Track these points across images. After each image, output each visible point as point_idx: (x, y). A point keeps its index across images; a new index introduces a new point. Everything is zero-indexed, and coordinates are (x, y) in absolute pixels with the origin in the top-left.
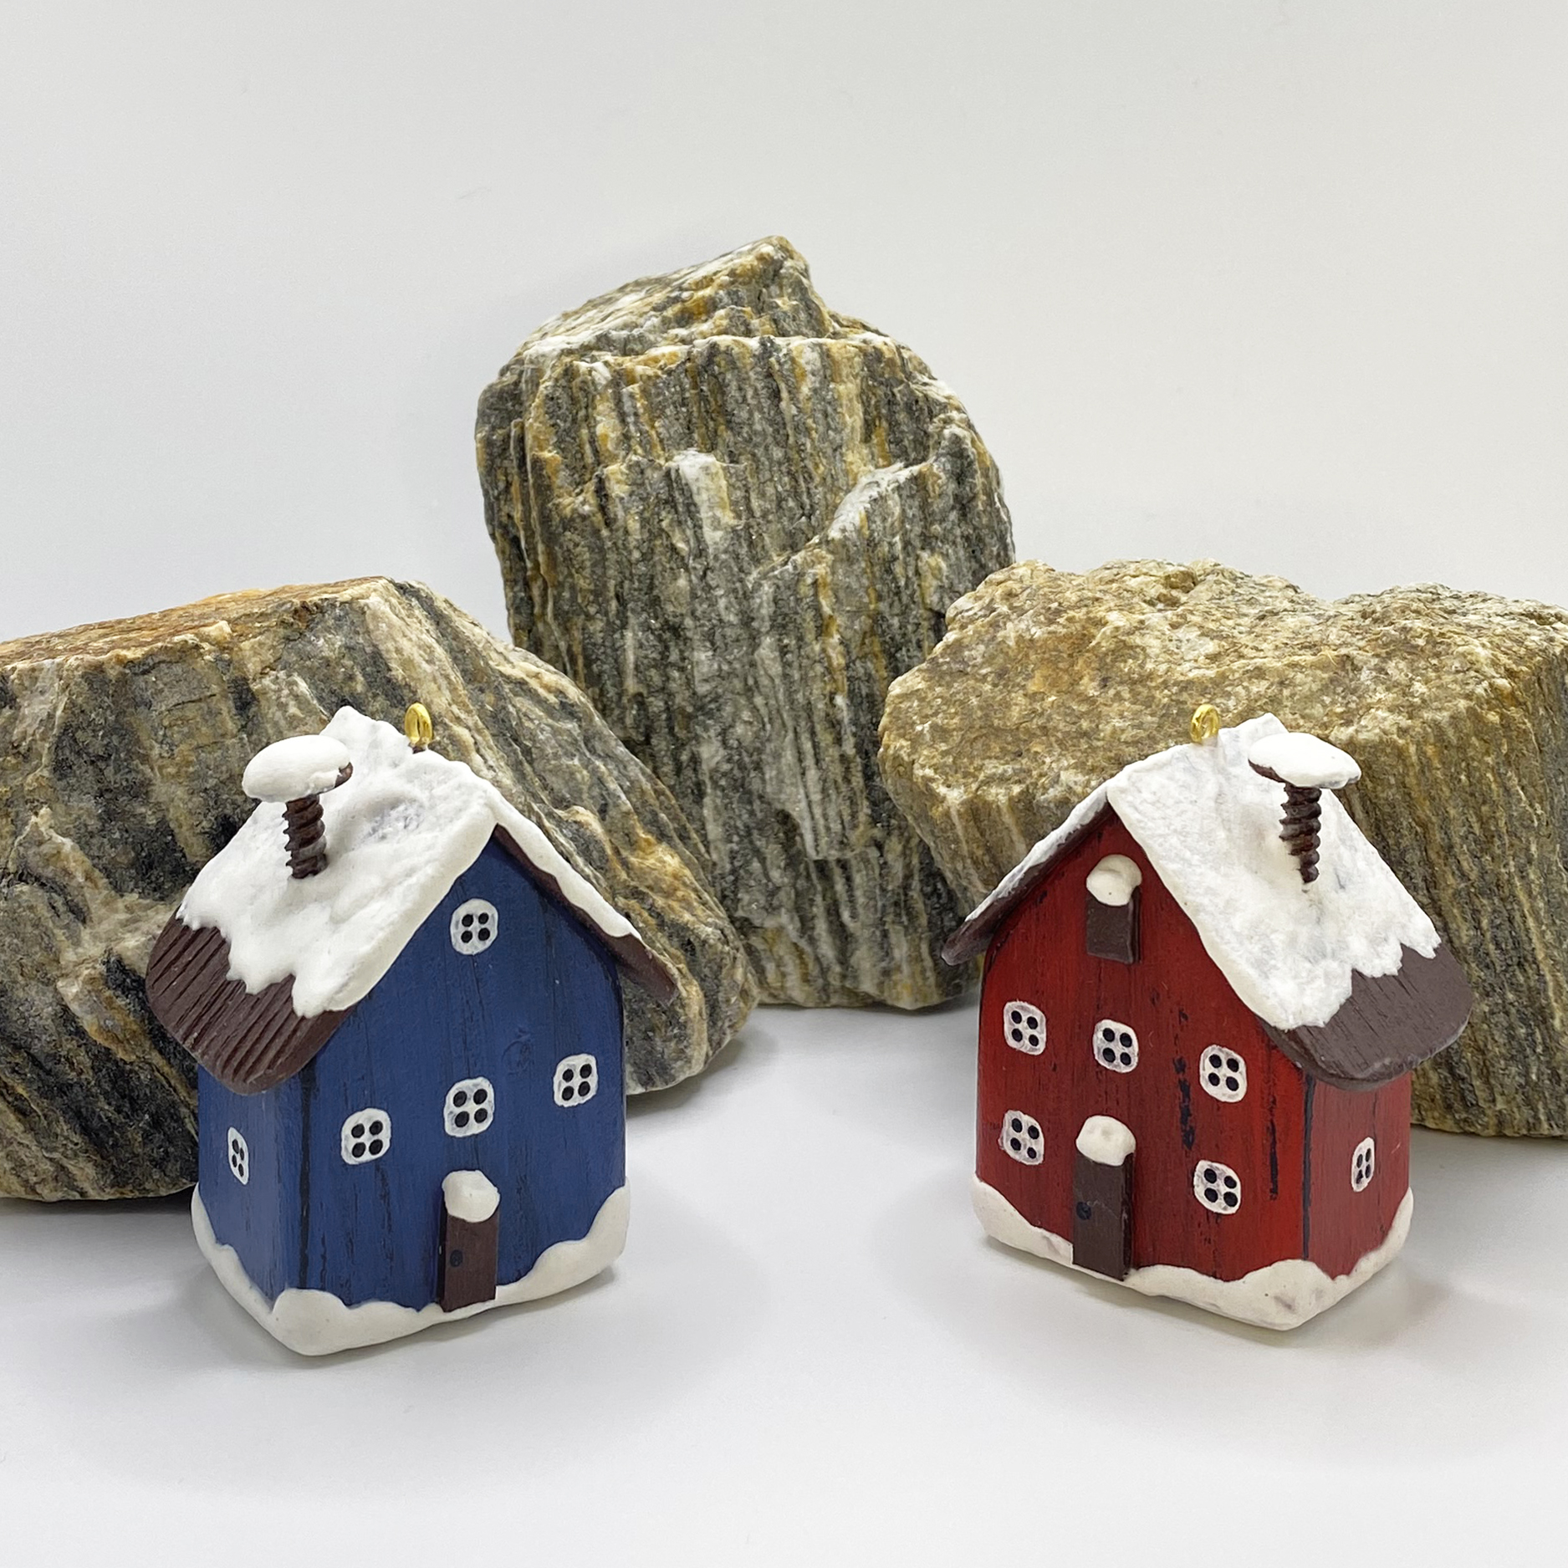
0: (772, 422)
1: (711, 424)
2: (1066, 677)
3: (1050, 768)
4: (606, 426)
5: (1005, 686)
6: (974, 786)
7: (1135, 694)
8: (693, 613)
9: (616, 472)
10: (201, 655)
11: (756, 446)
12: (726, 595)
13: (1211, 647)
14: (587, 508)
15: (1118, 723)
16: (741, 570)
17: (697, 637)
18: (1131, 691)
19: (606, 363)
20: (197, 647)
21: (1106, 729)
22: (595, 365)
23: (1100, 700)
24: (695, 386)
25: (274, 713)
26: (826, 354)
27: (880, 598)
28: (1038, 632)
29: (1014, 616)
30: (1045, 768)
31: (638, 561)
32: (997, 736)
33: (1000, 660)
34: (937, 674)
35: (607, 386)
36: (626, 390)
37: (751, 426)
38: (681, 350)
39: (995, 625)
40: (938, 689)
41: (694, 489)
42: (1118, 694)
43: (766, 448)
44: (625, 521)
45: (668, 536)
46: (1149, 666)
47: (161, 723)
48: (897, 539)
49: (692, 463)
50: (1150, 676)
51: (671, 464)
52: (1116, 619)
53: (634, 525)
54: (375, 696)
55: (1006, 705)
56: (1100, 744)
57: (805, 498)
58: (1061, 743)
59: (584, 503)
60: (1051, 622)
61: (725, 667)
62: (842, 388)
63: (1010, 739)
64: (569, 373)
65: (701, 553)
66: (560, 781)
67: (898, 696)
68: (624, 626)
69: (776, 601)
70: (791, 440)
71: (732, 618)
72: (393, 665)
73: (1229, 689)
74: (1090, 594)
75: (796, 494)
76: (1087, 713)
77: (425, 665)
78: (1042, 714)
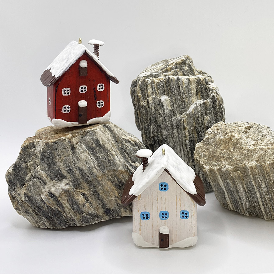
0: (178, 92)
1: (168, 91)
2: (227, 147)
3: (224, 164)
4: (149, 91)
5: (216, 147)
6: (211, 166)
7: (240, 151)
8: (163, 124)
9: (150, 98)
10: (65, 141)
11: (175, 96)
12: (168, 121)
13: (253, 142)
14: (145, 105)
15: (236, 157)
16: (171, 117)
17: (163, 128)
18: (239, 150)
19: (151, 79)
20: (65, 139)
21: (234, 158)
22: (148, 80)
23: (233, 152)
24: (166, 84)
25: (78, 151)
26: (189, 80)
27: (196, 124)
28: (222, 138)
29: (218, 134)
30: (223, 164)
31: (153, 114)
32: (215, 157)
33: (216, 142)
34: (204, 144)
35: (150, 84)
36: (153, 84)
37: (174, 92)
38: (164, 77)
39: (215, 135)
40: (204, 147)
41: (163, 103)
42: (236, 151)
43: (177, 96)
44: (151, 107)
45: (159, 111)
46: (242, 146)
47: (58, 152)
48: (200, 114)
49: (164, 98)
50: (242, 148)
51: (160, 98)
52: (237, 136)
53: (153, 108)
54: (97, 147)
55: (217, 151)
56: (233, 160)
57: (184, 105)
58: (226, 159)
59: (145, 104)
60: (225, 136)
61: (168, 133)
62: (192, 86)
63: (217, 158)
64: (144, 81)
65: (164, 114)
66: (134, 158)
67: (197, 147)
68: (151, 125)
69: (177, 123)
70: (181, 95)
71: (169, 125)
72: (100, 141)
73: (256, 152)
74: (232, 130)
75: (182, 104)
76: (231, 154)
77: (107, 141)
78: (223, 153)
